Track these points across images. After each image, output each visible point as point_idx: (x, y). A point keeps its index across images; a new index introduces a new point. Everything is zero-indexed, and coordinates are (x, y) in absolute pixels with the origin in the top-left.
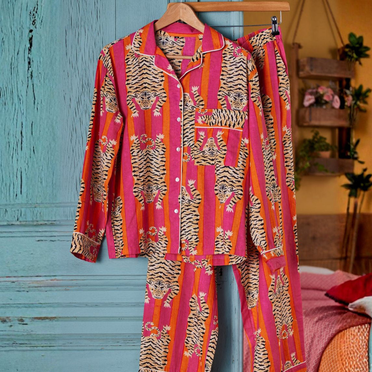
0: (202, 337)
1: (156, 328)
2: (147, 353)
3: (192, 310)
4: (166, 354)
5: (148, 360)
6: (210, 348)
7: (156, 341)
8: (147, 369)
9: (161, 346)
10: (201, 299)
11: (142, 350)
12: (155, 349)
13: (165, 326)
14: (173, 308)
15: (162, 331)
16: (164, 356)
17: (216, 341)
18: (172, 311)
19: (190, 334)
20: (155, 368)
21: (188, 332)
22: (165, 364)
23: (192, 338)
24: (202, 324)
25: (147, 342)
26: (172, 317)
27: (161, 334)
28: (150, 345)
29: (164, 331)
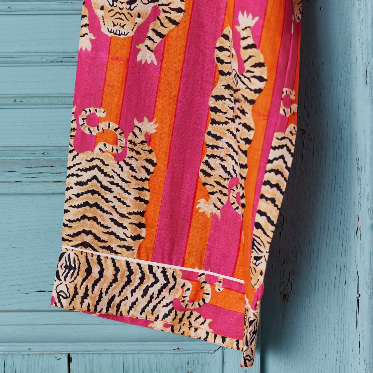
0: (245, 153)
1: (114, 126)
2: (86, 204)
3: (222, 73)
4: (142, 207)
5: (88, 225)
6: (268, 187)
7: (112, 166)
8: (85, 250)
9: (127, 182)
10: (243, 34)
11: (69, 194)
12: (110, 190)
13: (141, 120)
14: (164, 66)
15: (131, 137)
16: (137, 213)
17: (287, 168)
18: (163, 75)
19: (217, 147)
20: (109, 249)
21: (209, 140)
22: (138, 237)
23: (222, 159)
24: (243, 112)
25: (86, 170)
26: (160, 94)
27: (129, 145)
28: (95, 177)
29: (136, 136)
